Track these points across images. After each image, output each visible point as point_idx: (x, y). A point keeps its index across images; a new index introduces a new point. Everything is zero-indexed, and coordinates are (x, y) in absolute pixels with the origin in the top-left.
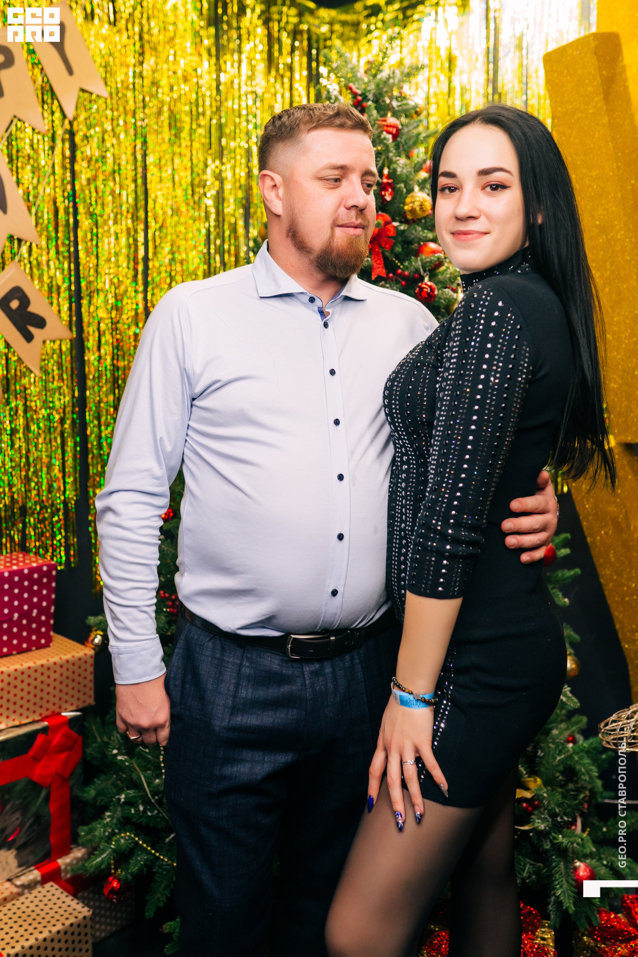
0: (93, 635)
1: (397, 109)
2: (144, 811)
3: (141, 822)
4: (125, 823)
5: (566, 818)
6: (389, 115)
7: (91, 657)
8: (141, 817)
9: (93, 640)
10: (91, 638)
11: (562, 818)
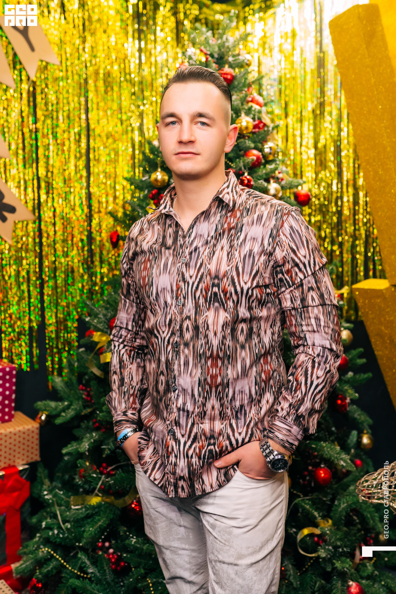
0: (40, 414)
1: (232, 62)
2: (58, 534)
3: (56, 542)
4: (47, 542)
5: (345, 549)
6: (227, 66)
7: (37, 429)
8: (56, 538)
9: (41, 417)
10: (39, 416)
11: (343, 549)
